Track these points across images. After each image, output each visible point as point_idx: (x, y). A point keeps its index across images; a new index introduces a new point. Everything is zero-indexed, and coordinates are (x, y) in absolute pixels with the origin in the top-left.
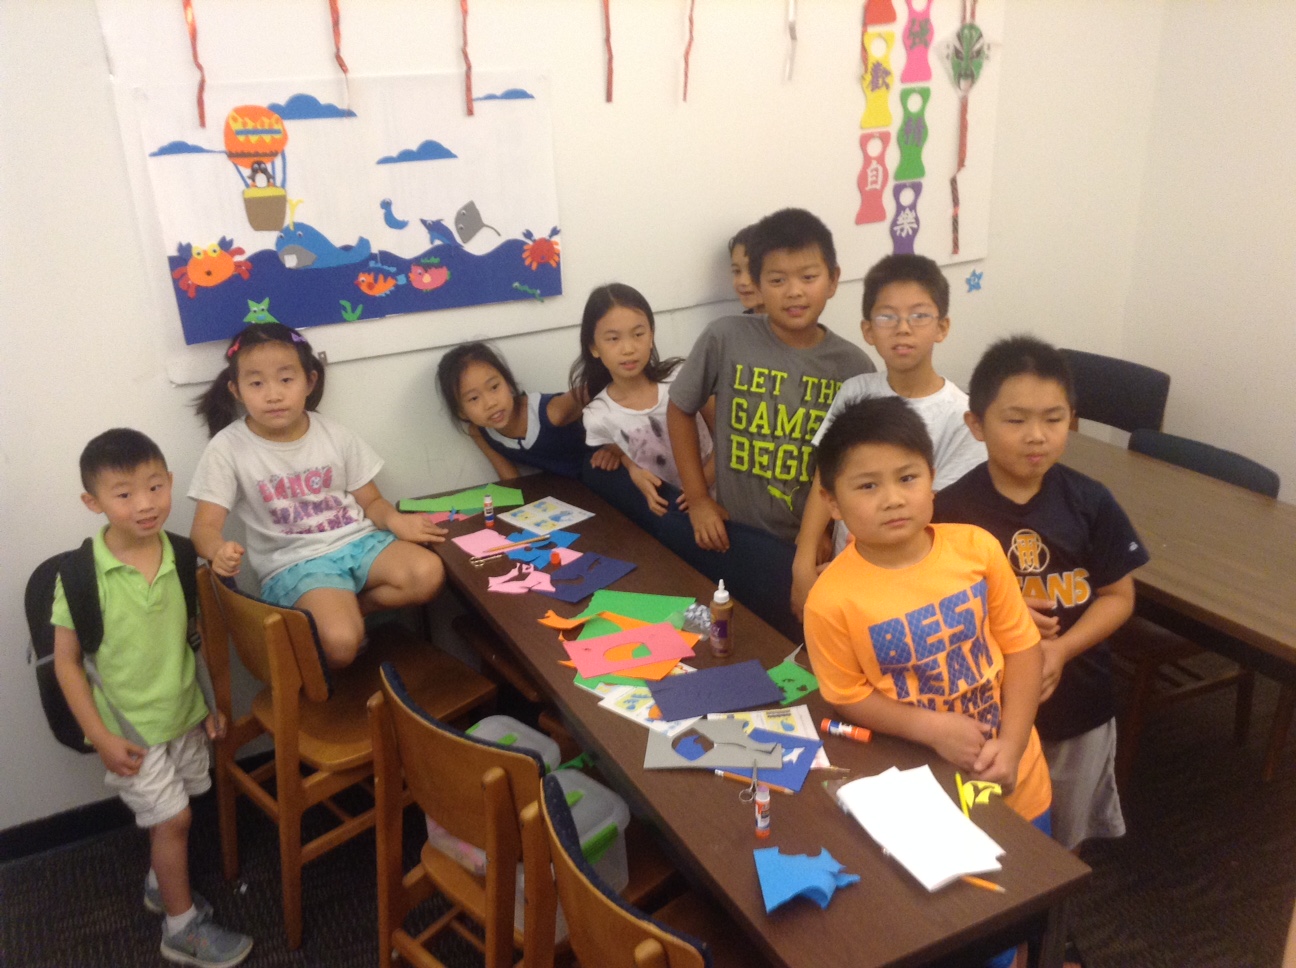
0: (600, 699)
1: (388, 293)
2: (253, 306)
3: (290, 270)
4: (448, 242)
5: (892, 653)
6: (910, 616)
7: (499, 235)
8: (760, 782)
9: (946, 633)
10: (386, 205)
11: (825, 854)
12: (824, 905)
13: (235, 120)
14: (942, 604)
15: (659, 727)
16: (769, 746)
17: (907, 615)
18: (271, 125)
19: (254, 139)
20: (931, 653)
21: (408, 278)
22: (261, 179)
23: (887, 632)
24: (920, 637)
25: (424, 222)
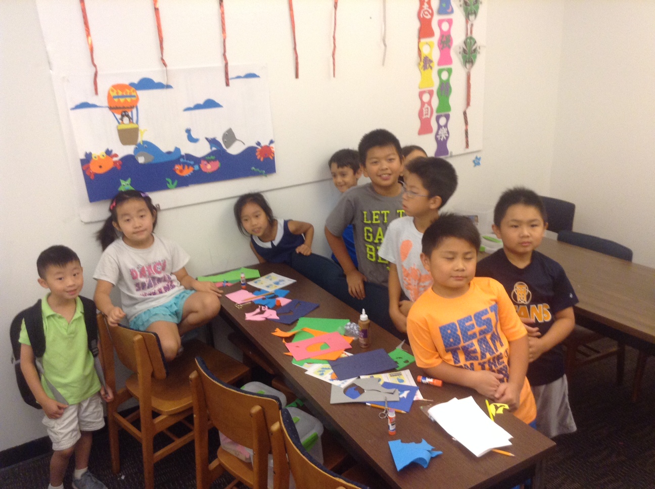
0: (306, 370)
1: (190, 174)
2: (123, 182)
3: (141, 165)
4: (219, 148)
5: (451, 340)
6: (460, 321)
7: (244, 144)
8: (389, 408)
9: (477, 329)
10: (188, 131)
11: (424, 441)
12: (425, 466)
13: (113, 91)
14: (475, 315)
15: (336, 383)
16: (392, 390)
17: (458, 321)
18: (130, 93)
19: (122, 100)
20: (470, 339)
21: (199, 166)
22: (126, 120)
23: (448, 329)
24: (465, 331)
25: (207, 139)
